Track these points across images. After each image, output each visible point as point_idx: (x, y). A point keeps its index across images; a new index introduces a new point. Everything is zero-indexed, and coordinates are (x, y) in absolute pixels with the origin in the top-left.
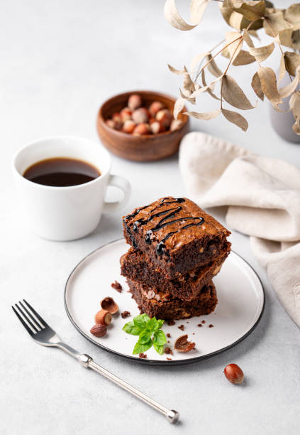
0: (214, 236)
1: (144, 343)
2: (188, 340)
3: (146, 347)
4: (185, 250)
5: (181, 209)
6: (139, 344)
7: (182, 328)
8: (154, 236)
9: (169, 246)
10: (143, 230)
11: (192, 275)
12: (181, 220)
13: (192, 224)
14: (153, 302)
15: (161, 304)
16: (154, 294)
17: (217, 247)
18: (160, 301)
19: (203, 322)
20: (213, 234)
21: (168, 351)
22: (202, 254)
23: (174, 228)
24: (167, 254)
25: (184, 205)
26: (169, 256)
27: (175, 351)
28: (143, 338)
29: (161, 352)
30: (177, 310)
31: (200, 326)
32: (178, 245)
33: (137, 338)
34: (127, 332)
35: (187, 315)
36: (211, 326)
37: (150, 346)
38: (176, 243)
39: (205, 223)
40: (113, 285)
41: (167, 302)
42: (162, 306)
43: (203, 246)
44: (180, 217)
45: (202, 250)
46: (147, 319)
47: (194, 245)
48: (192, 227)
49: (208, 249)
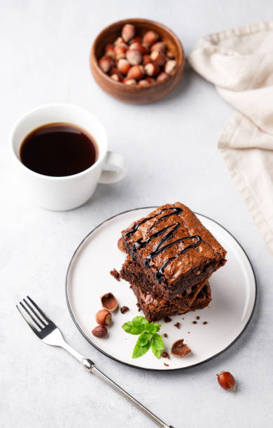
0: (211, 259)
1: (142, 345)
2: (184, 343)
3: (145, 348)
4: (183, 277)
5: (179, 224)
6: (138, 346)
7: (178, 325)
8: (153, 264)
9: (168, 275)
10: (142, 254)
11: (189, 291)
12: (178, 241)
13: (190, 247)
14: (151, 307)
15: (158, 310)
16: (152, 299)
17: (214, 267)
18: (157, 307)
19: (198, 318)
20: (210, 257)
21: (165, 355)
22: (198, 275)
23: (172, 253)
24: (166, 282)
25: (182, 217)
26: (167, 284)
27: (171, 356)
28: (142, 340)
29: (159, 355)
30: (173, 311)
31: (195, 323)
32: (176, 275)
33: (137, 338)
34: (127, 331)
35: (182, 312)
36: (205, 323)
37: (148, 349)
38: (174, 272)
39: (202, 243)
40: (112, 273)
41: (164, 307)
42: (160, 312)
43: (200, 270)
44: (178, 238)
46: (145, 322)
47: (192, 271)
48: (190, 251)
49: (204, 271)
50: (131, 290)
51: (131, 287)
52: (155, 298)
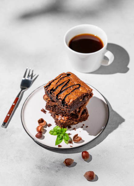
0: (86, 93)
1: (59, 139)
2: (78, 136)
3: (61, 140)
4: (74, 102)
5: (69, 80)
6: (57, 140)
8: (60, 97)
9: (67, 101)
10: (54, 94)
11: (78, 110)
12: (70, 87)
13: (76, 89)
14: (61, 121)
15: (65, 122)
16: (61, 117)
17: (88, 97)
18: (64, 120)
19: (83, 125)
20: (85, 92)
21: (70, 142)
22: (81, 102)
23: (68, 92)
24: (67, 105)
25: (71, 77)
26: (67, 106)
27: (73, 142)
28: (58, 137)
29: (68, 143)
30: (72, 122)
31: (82, 127)
32: (71, 101)
33: (56, 136)
34: (51, 134)
35: (76, 123)
36: (87, 127)
39: (81, 87)
40: (42, 110)
41: (67, 120)
42: (66, 122)
43: (81, 98)
44: (70, 85)
45: (81, 100)
46: (59, 128)
47: (78, 99)
48: (76, 91)
49: (83, 99)
50: (52, 117)
51: (51, 115)
52: (63, 117)
